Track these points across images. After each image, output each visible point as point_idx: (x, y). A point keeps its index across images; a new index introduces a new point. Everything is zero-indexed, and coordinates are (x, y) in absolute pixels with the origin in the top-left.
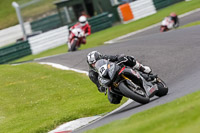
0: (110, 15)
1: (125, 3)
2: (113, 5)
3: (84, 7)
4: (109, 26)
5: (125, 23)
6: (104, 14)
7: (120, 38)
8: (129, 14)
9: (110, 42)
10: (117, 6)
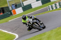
0: (9, 13)
1: (14, 9)
2: (10, 10)
3: (2, 11)
4: (9, 16)
5: (14, 15)
6: (7, 13)
7: (12, 20)
8: (15, 13)
9: (9, 21)
10: (11, 10)
